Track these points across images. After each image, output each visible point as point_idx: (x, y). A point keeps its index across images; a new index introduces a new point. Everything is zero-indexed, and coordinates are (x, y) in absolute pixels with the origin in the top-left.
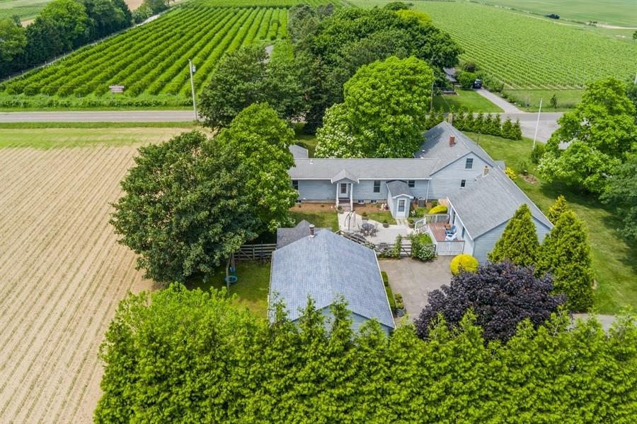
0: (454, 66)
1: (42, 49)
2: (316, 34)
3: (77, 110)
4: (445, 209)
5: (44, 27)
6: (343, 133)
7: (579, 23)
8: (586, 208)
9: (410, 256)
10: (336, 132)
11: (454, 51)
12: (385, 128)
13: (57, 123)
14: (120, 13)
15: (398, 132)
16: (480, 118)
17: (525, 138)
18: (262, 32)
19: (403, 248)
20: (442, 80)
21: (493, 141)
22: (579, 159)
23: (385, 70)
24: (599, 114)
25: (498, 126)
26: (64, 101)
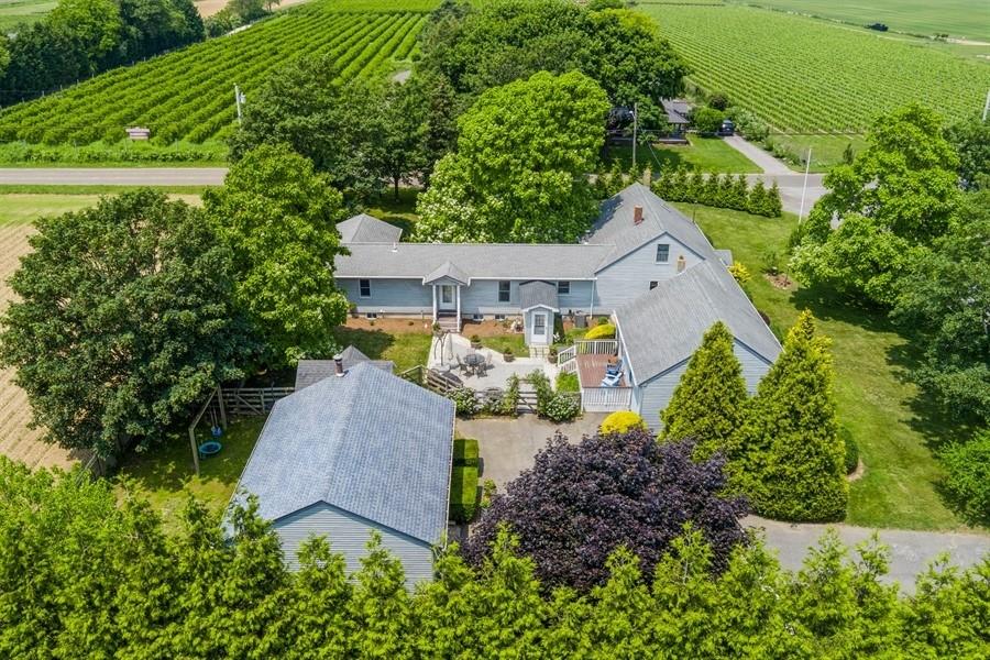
0: (675, 96)
1: (42, 72)
2: (452, 45)
3: (69, 167)
4: (611, 332)
5: (46, 38)
6: (455, 201)
7: (919, 36)
8: (871, 333)
9: (534, 412)
10: (444, 198)
11: (675, 70)
12: (520, 192)
13: (27, 187)
14: (178, 18)
15: (544, 198)
16: (713, 180)
17: (789, 214)
18: (401, 49)
19: (523, 398)
20: (653, 118)
21: (732, 220)
22: (855, 247)
23: (525, 93)
24: (892, 168)
25: (742, 194)
26: (52, 151)
